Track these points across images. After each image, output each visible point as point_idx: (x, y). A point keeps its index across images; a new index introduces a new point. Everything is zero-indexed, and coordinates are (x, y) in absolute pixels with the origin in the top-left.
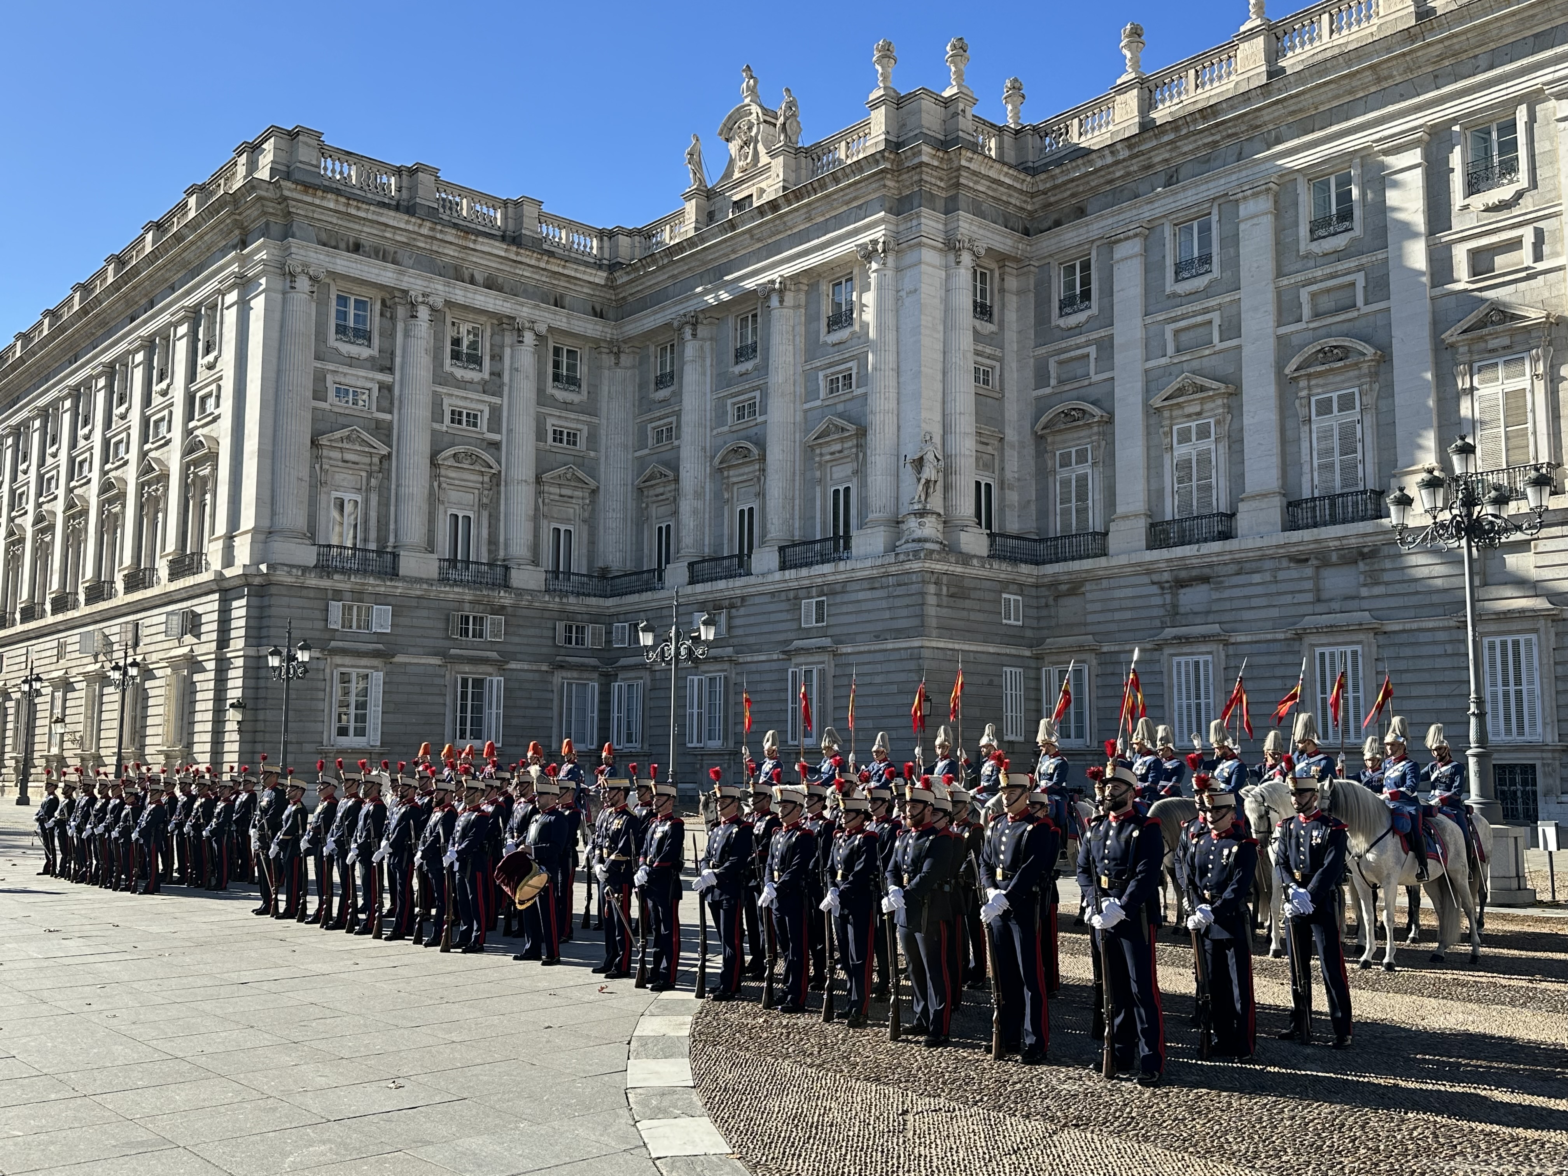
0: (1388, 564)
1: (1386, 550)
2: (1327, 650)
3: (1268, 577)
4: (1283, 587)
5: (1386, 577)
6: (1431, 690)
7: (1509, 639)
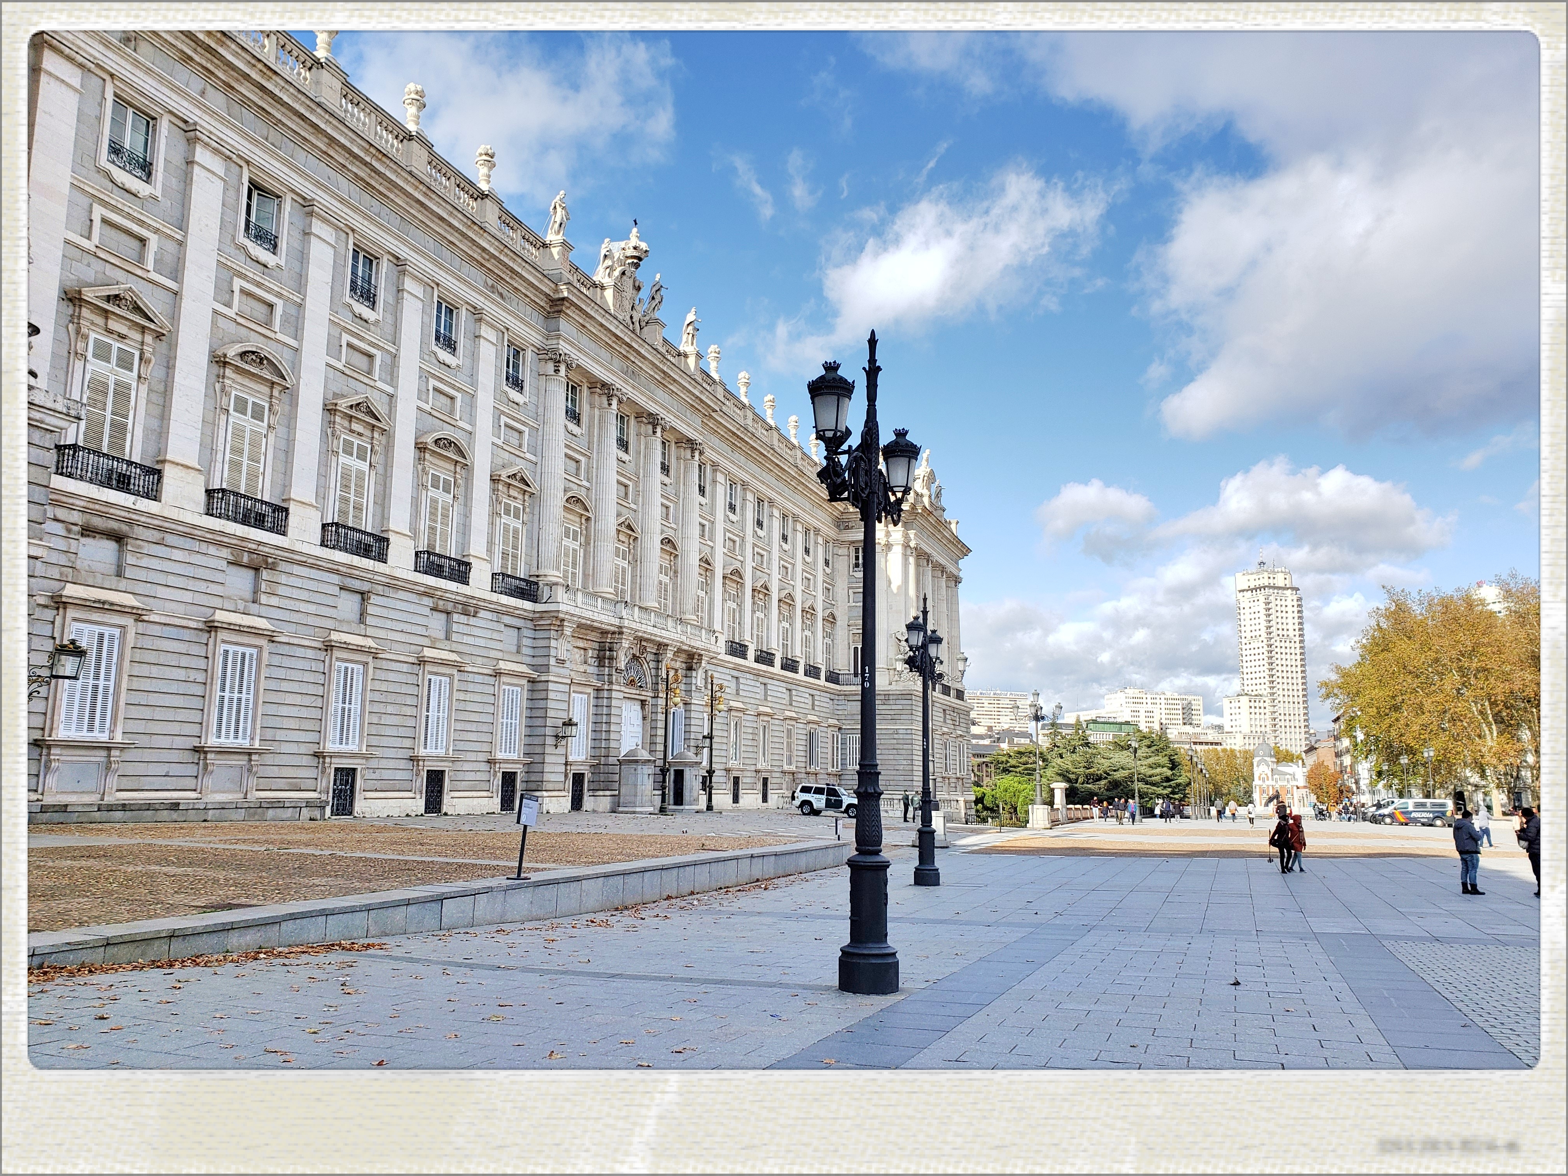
0: (283, 579)
1: (283, 566)
2: (231, 648)
3: (186, 557)
4: (201, 573)
7: (350, 667)
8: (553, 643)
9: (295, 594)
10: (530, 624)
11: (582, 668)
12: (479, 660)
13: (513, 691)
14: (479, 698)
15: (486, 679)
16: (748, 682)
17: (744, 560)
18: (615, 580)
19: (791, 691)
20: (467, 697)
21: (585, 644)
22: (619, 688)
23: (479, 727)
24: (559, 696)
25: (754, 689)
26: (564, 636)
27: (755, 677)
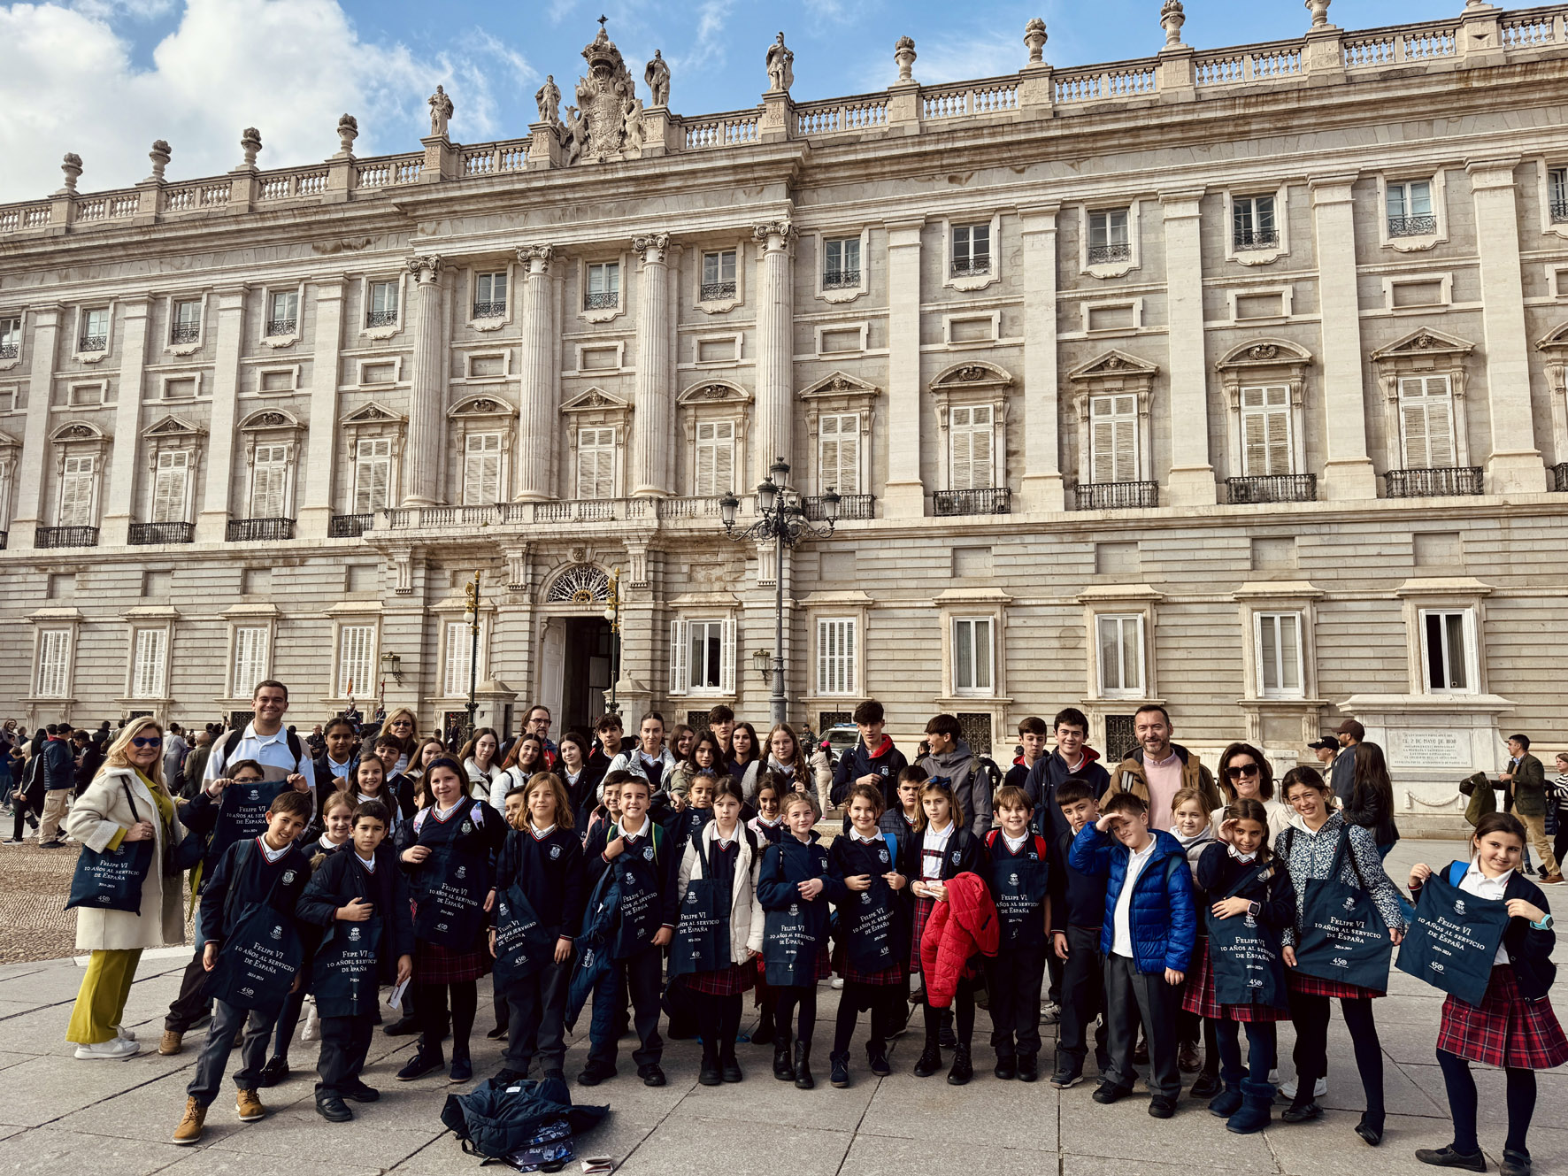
0: (92, 577)
1: (93, 568)
2: (49, 633)
3: (20, 579)
4: (30, 587)
5: (91, 585)
6: (106, 662)
7: (151, 631)
9: (103, 585)
12: (308, 607)
13: (362, 630)
14: (309, 642)
15: (319, 623)
16: (1031, 549)
17: (1019, 340)
18: (583, 475)
19: (1292, 538)
20: (293, 643)
21: (476, 565)
22: (516, 608)
23: (312, 670)
24: (403, 629)
25: (1062, 559)
26: (400, 564)
27: (1069, 538)
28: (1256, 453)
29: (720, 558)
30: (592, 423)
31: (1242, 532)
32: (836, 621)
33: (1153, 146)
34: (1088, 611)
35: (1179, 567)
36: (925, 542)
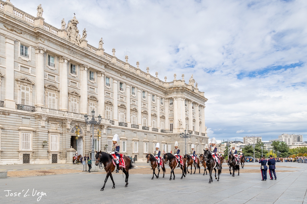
8: (39, 122)
10: (33, 117)
11: (55, 129)
12: (11, 127)
13: (27, 134)
14: (12, 136)
15: (15, 131)
16: (129, 132)
17: (126, 102)
18: (72, 107)
19: (147, 134)
20: (7, 135)
21: (56, 123)
22: (68, 133)
23: (13, 143)
24: (43, 135)
25: (131, 134)
26: (43, 120)
27: (132, 131)
28: (144, 123)
29: (97, 128)
30: (73, 97)
31: (144, 133)
32: (110, 140)
33: (138, 81)
34: (133, 141)
35: (140, 136)
36: (119, 129)
